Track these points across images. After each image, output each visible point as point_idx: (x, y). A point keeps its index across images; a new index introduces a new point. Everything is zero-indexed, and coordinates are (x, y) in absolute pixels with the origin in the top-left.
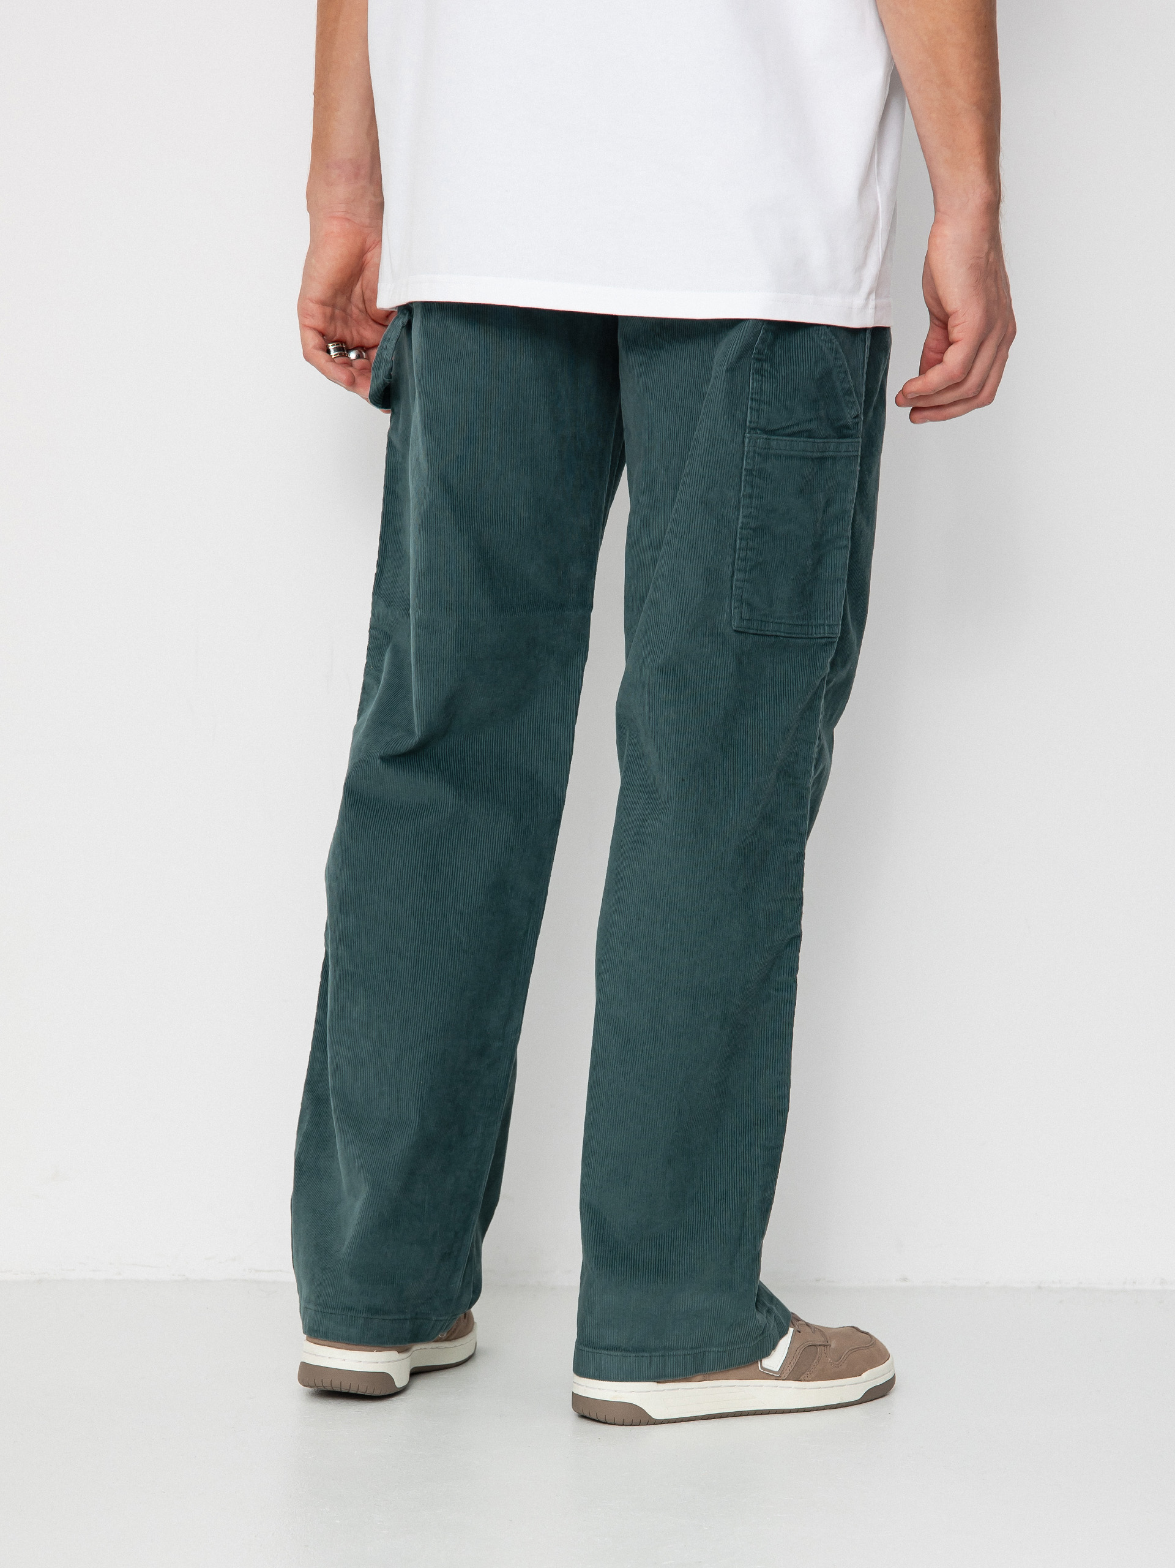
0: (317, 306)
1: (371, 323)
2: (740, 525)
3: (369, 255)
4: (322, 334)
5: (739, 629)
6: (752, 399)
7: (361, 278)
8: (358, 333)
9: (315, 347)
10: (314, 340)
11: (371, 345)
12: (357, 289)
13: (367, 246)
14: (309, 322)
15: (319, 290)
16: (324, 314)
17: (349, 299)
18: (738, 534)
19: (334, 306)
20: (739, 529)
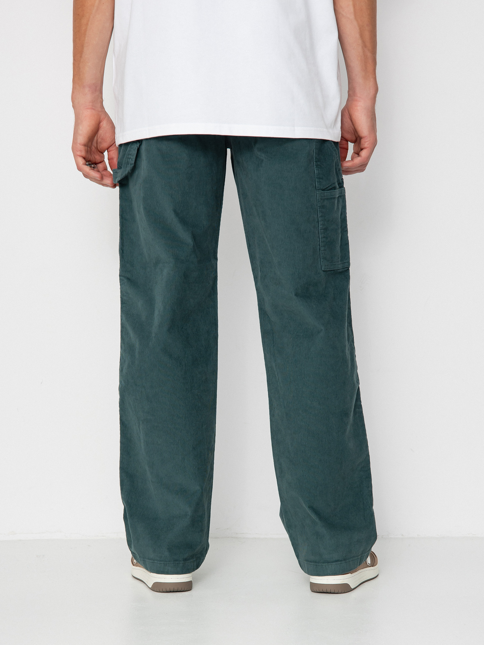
0: (83, 146)
1: (98, 152)
2: (320, 229)
3: (101, 123)
4: (84, 158)
5: (325, 270)
6: (317, 178)
7: (97, 135)
8: (94, 157)
9: (83, 164)
10: (81, 161)
11: (99, 161)
12: (96, 138)
13: (101, 120)
14: (79, 153)
15: (82, 139)
16: (85, 150)
17: (92, 144)
18: (320, 232)
19: (88, 146)
20: (319, 230)
